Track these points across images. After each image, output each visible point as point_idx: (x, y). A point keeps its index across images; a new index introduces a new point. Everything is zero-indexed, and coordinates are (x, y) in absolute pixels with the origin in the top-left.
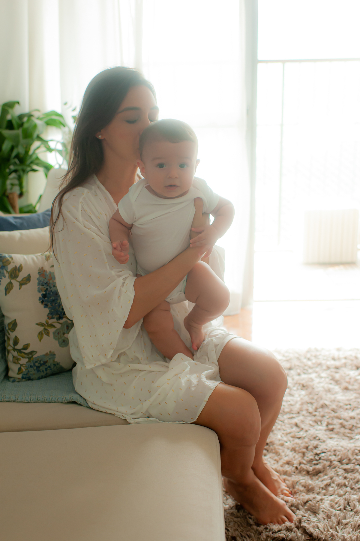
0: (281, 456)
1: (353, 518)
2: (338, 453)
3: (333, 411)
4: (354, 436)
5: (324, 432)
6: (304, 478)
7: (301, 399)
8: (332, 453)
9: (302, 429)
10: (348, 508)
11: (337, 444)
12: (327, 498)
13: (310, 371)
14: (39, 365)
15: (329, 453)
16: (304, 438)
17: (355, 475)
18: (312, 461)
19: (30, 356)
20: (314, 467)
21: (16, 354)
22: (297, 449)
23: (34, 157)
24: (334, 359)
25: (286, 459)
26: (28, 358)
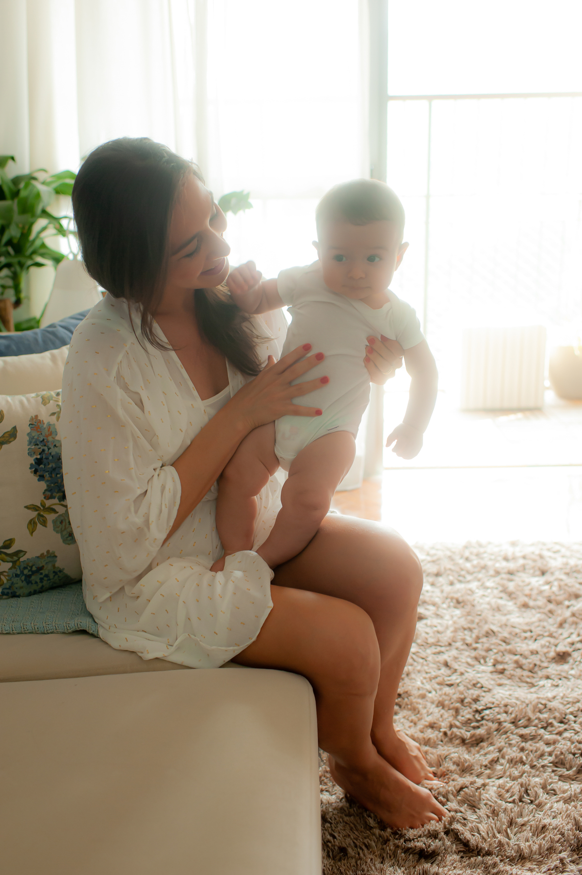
0: (421, 714)
1: (535, 814)
2: (511, 709)
3: (505, 642)
4: (536, 682)
5: (489, 675)
6: (457, 749)
7: (455, 623)
8: (502, 710)
9: (456, 671)
10: (526, 799)
11: (510, 695)
12: (493, 782)
13: (469, 578)
14: (30, 573)
15: (497, 709)
16: (458, 685)
17: (538, 745)
18: (469, 721)
19: (15, 558)
20: (473, 732)
22: (447, 703)
23: (38, 243)
24: (506, 559)
25: (430, 719)
26: (11, 562)
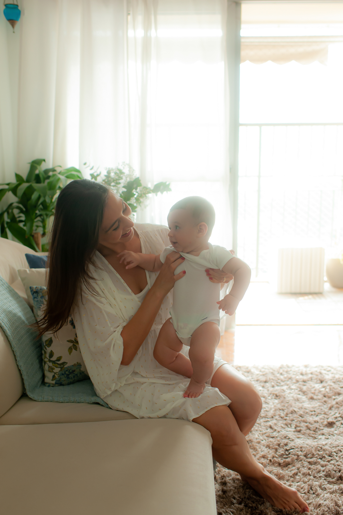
0: (258, 451)
1: (315, 499)
2: (304, 449)
3: (301, 416)
4: (317, 436)
5: (293, 433)
6: (276, 468)
7: (275, 406)
8: (299, 450)
9: (275, 430)
10: (311, 492)
11: (304, 443)
12: (295, 484)
13: (282, 383)
14: (69, 373)
15: (297, 449)
16: (277, 437)
17: (317, 467)
18: (282, 455)
19: (62, 366)
20: (284, 460)
21: (51, 364)
22: (271, 446)
24: (302, 374)
25: (262, 453)
26: (60, 368)
